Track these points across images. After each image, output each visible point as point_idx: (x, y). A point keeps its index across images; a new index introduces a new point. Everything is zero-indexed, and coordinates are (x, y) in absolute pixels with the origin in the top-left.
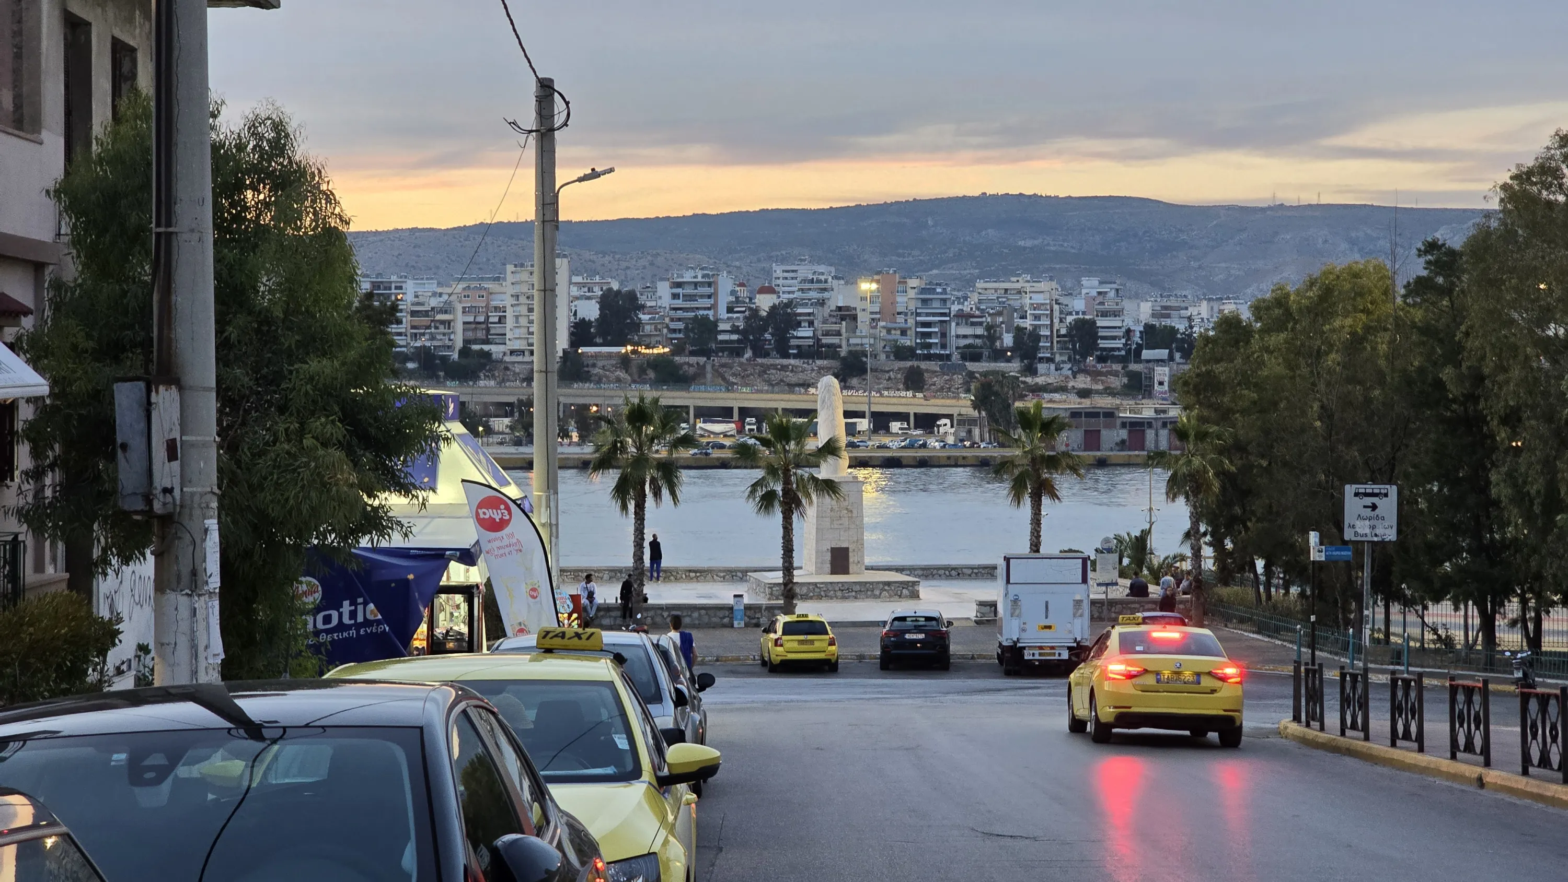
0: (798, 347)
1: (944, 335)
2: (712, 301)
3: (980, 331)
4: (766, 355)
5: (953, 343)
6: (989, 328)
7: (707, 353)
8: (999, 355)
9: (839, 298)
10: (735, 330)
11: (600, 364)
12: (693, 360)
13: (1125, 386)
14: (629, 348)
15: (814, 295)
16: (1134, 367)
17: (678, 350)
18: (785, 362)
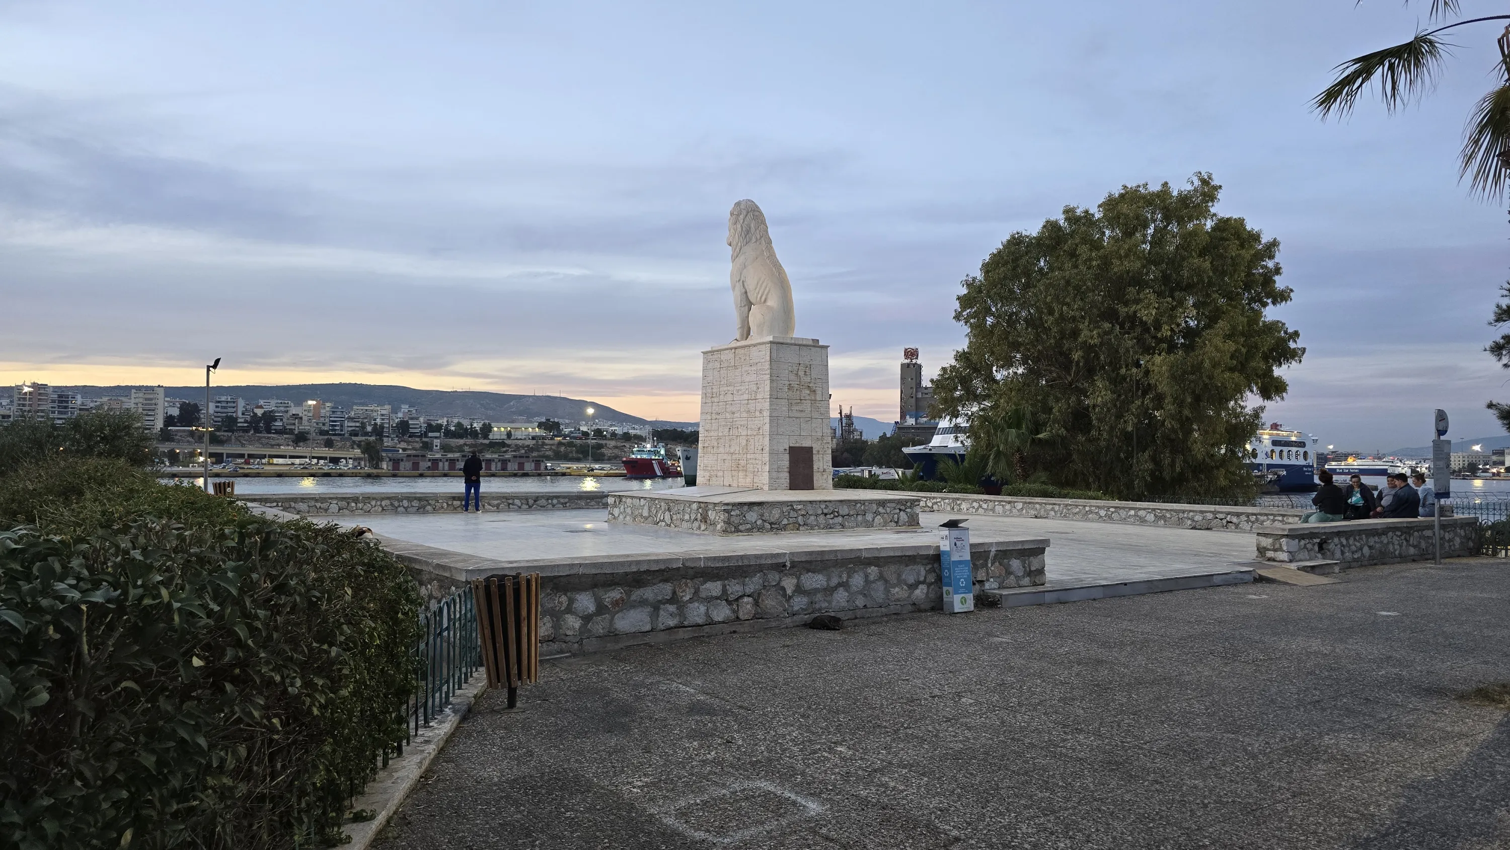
0: (275, 430)
1: (342, 426)
2: (235, 409)
3: (358, 424)
4: (261, 432)
5: (346, 429)
6: (362, 423)
7: (233, 431)
8: (366, 434)
9: (294, 410)
10: (246, 422)
11: (179, 434)
12: (226, 434)
13: (421, 447)
14: (194, 428)
15: (282, 409)
16: (424, 439)
17: (218, 429)
18: (270, 435)
